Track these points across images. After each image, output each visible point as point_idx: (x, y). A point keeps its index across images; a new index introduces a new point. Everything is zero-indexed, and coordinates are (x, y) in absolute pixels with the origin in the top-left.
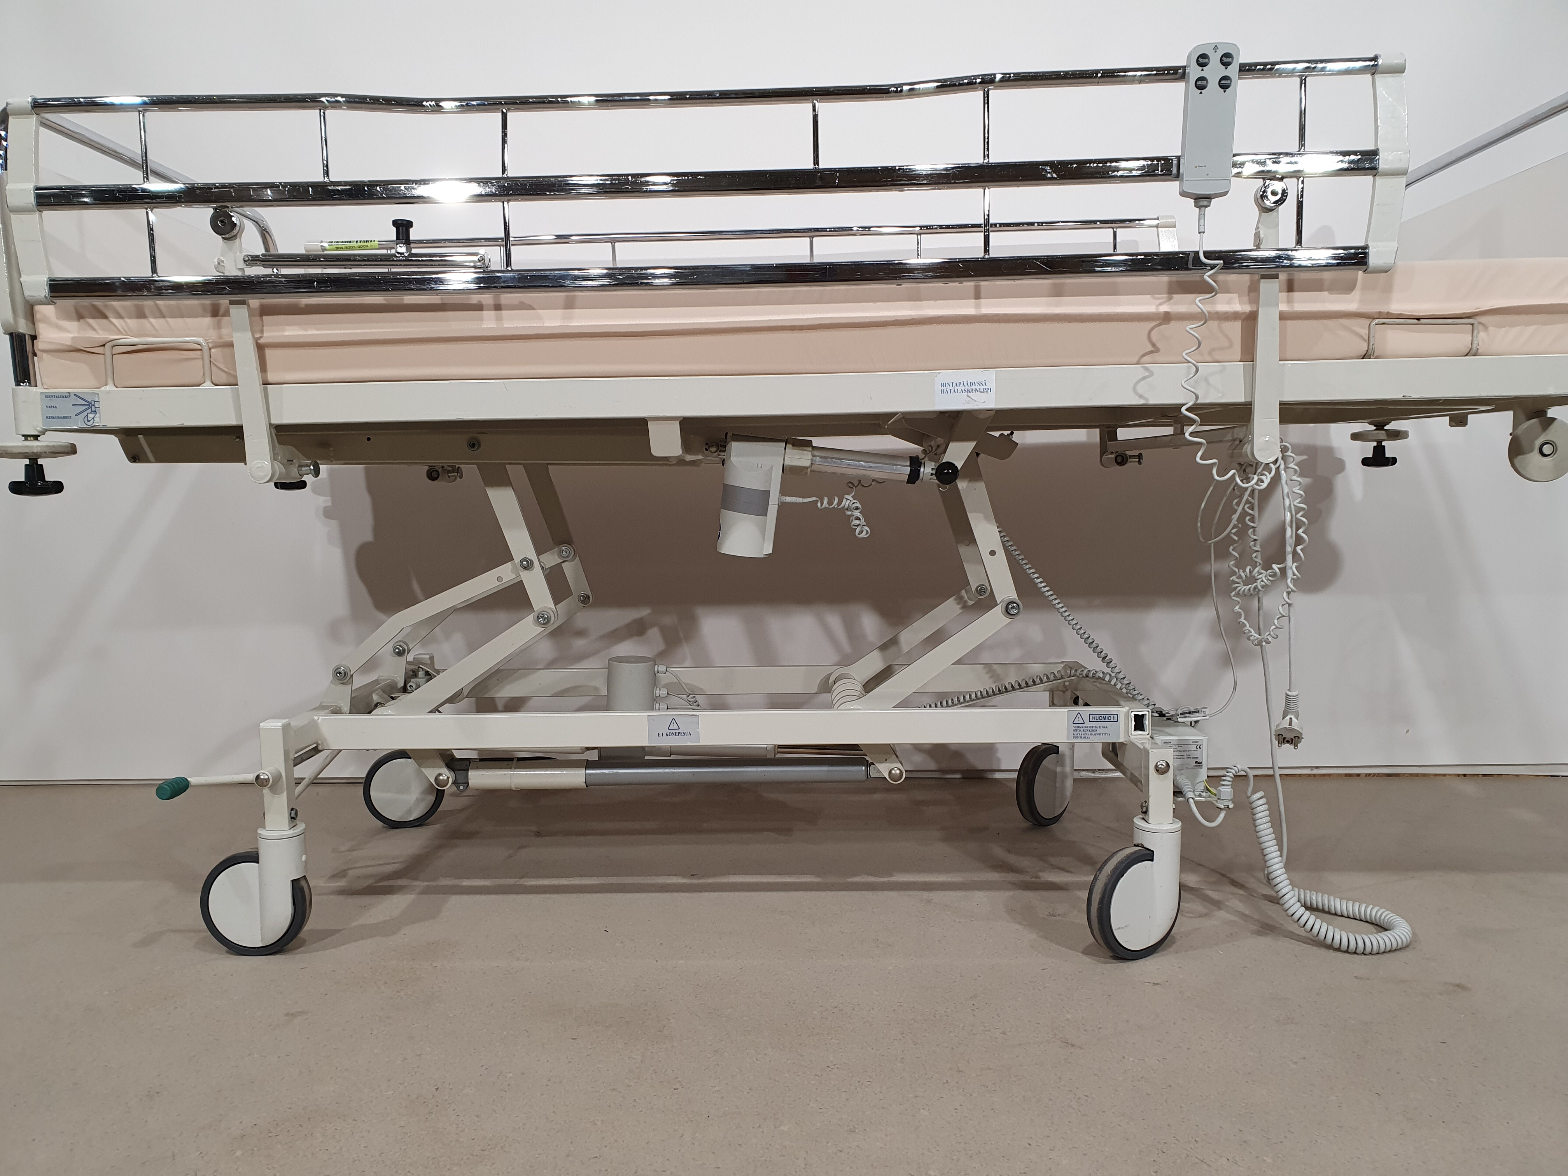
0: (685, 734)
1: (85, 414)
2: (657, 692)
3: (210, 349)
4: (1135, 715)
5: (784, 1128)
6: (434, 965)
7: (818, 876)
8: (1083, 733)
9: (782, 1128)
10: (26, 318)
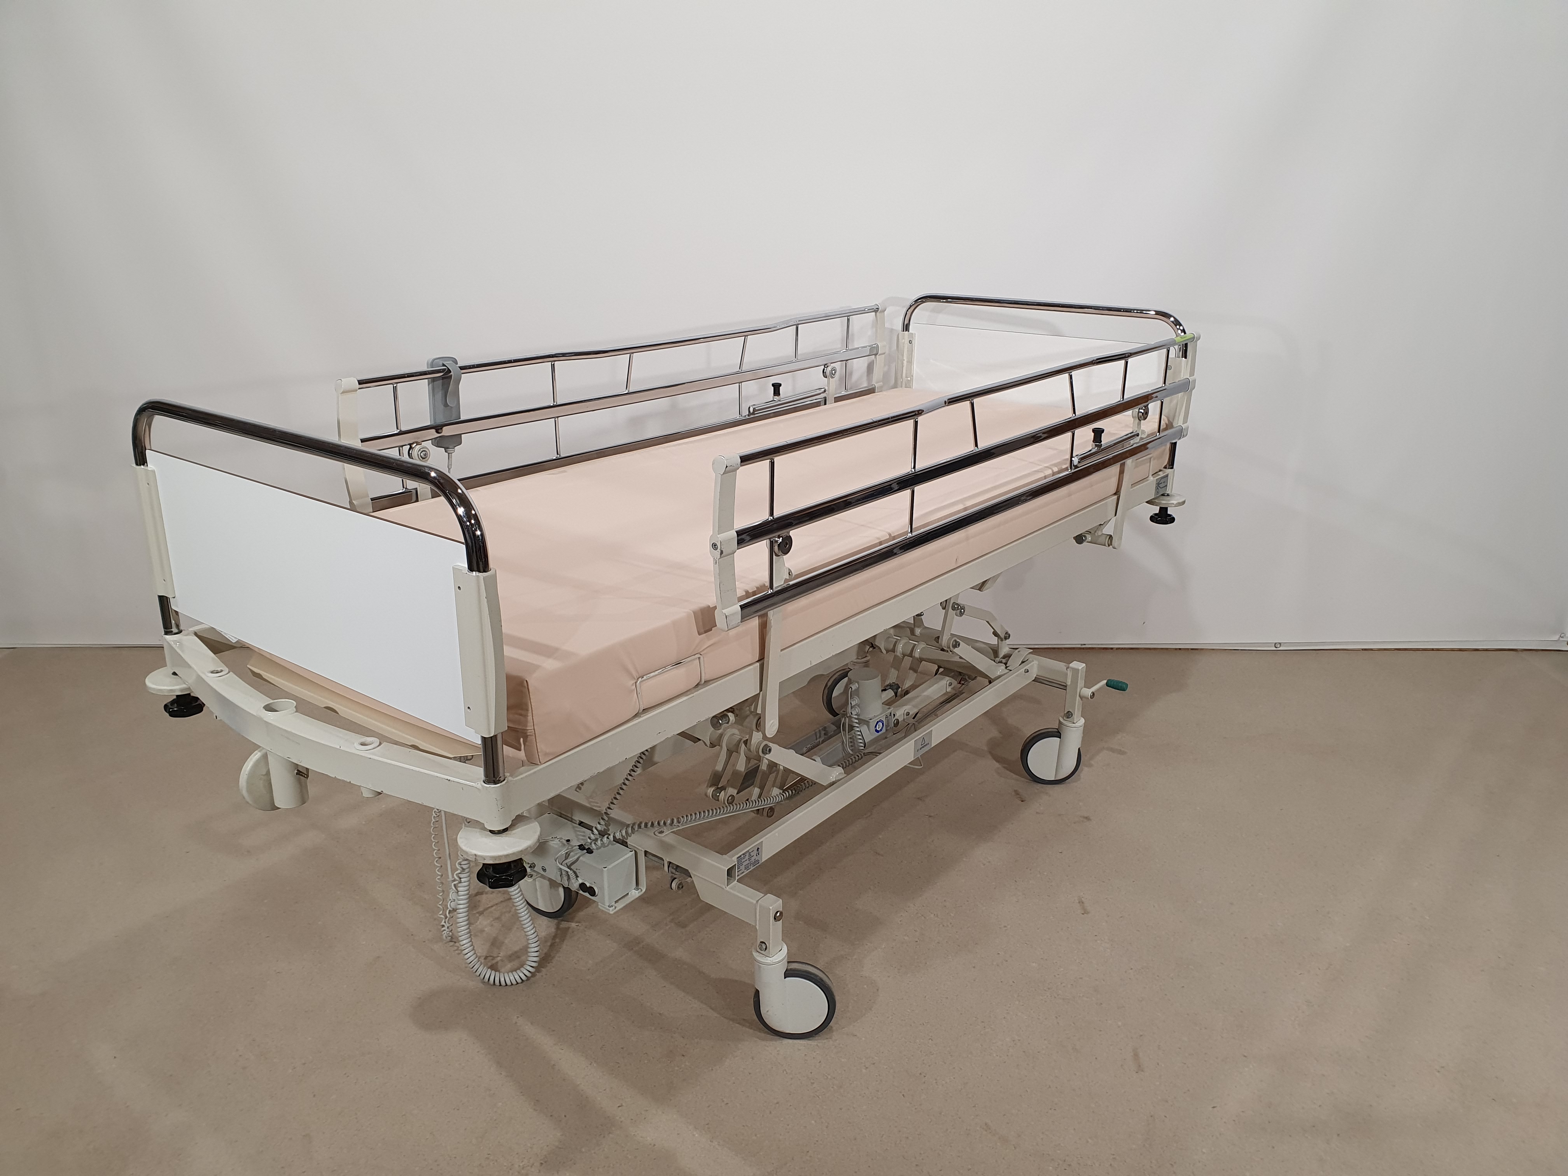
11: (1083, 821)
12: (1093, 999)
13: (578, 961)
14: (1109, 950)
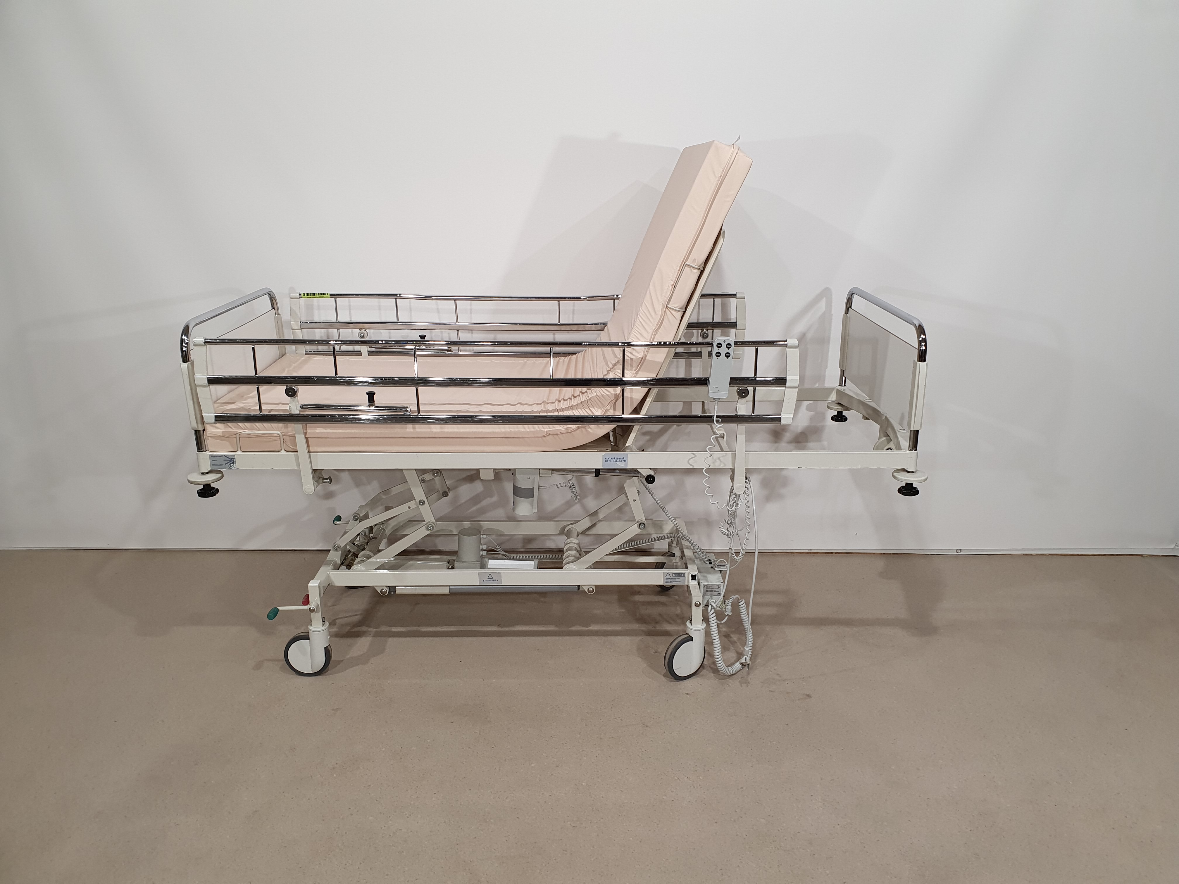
0: (495, 580)
1: (229, 463)
2: (482, 547)
3: (283, 436)
4: (692, 575)
6: (388, 682)
7: (556, 626)
8: (670, 581)
9: (532, 765)
10: (201, 424)
11: (805, 698)
12: (808, 850)
13: (410, 815)
14: (821, 808)
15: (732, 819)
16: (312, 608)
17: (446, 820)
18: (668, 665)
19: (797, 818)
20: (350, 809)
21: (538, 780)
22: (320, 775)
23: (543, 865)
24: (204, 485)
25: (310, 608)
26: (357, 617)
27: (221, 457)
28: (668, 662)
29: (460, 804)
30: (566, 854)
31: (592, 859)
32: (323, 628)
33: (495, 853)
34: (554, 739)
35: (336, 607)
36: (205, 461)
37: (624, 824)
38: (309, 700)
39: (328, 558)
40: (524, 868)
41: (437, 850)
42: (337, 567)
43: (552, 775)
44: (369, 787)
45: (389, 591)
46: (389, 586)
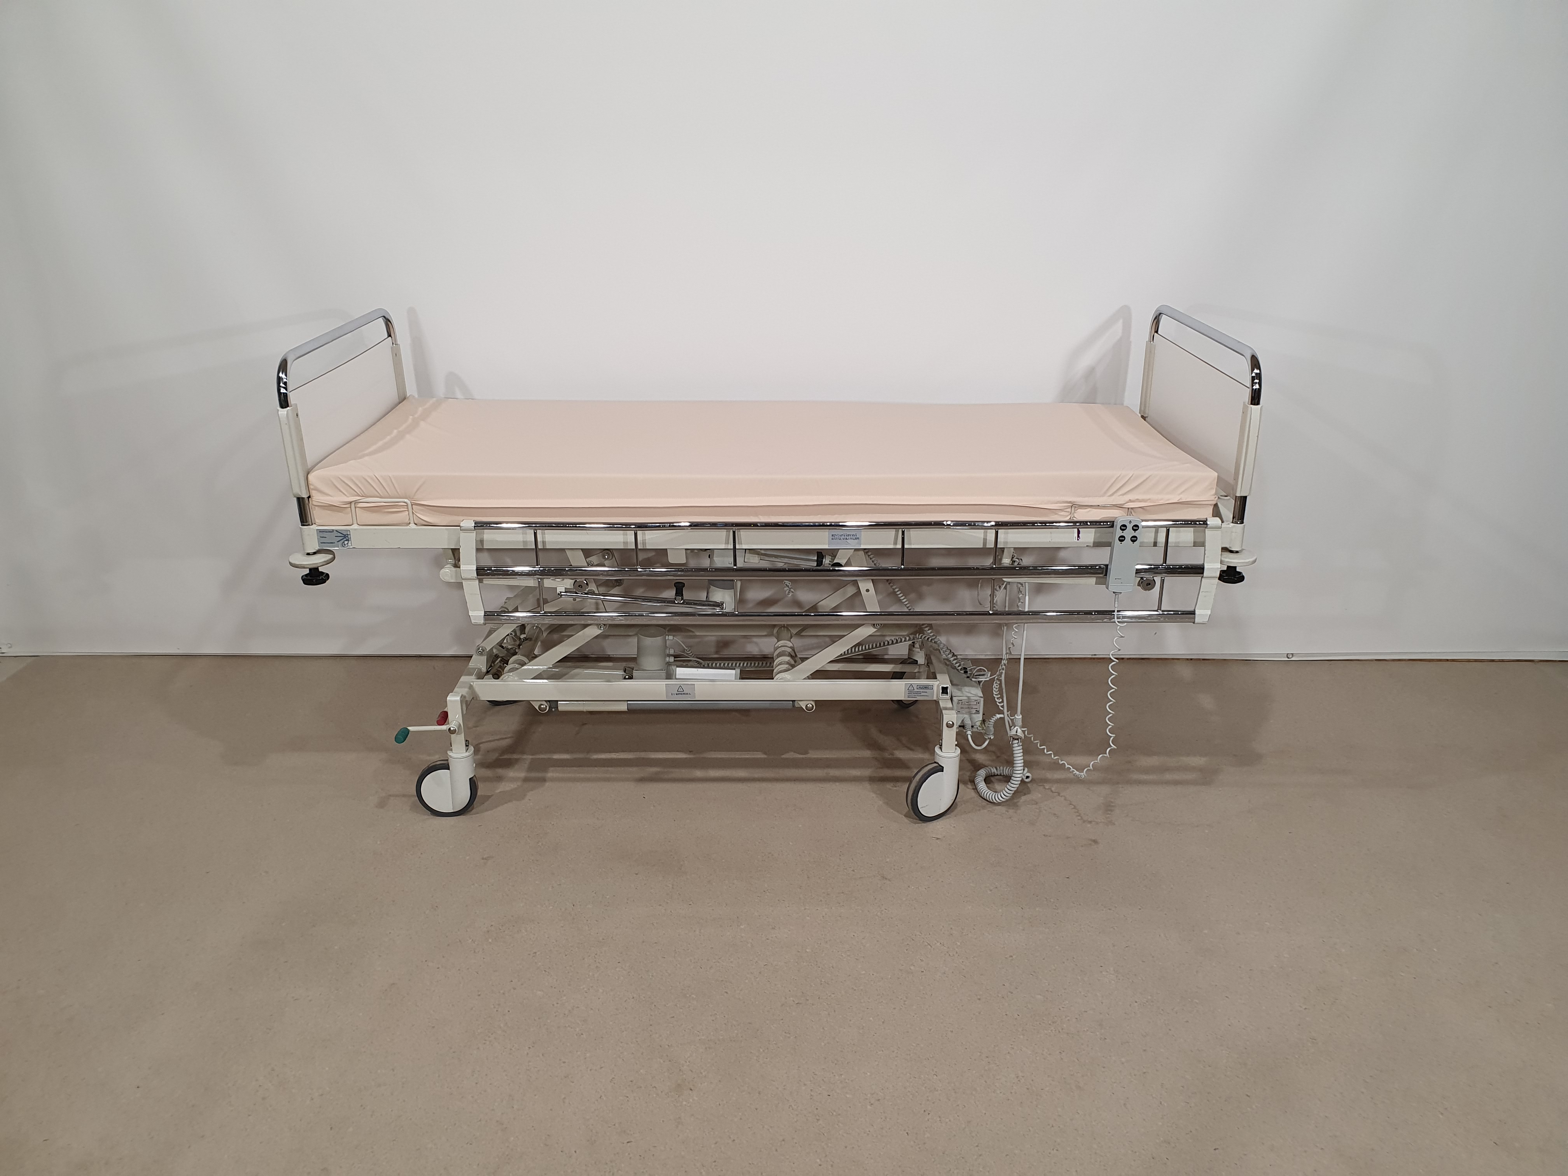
0: (687, 694)
1: (343, 541)
2: (668, 651)
3: (412, 505)
4: (942, 687)
5: (742, 927)
6: (552, 823)
7: (765, 753)
8: (913, 695)
10: (306, 489)
11: (1090, 844)
13: (589, 989)
14: (1113, 982)
15: (1000, 995)
16: (452, 729)
17: (635, 996)
18: (911, 803)
19: (1083, 993)
20: (512, 981)
21: (749, 945)
22: (471, 940)
23: (761, 1050)
24: (310, 570)
25: (450, 729)
26: (507, 740)
27: (331, 532)
28: (912, 799)
29: (652, 976)
30: (789, 1037)
31: (823, 1044)
32: (467, 754)
33: (698, 1036)
34: (768, 894)
35: (478, 728)
36: (311, 538)
37: (862, 1001)
38: (451, 847)
39: (470, 664)
40: (736, 1055)
41: (625, 1033)
42: (481, 676)
43: (768, 939)
44: (535, 955)
45: (549, 707)
46: (549, 701)
